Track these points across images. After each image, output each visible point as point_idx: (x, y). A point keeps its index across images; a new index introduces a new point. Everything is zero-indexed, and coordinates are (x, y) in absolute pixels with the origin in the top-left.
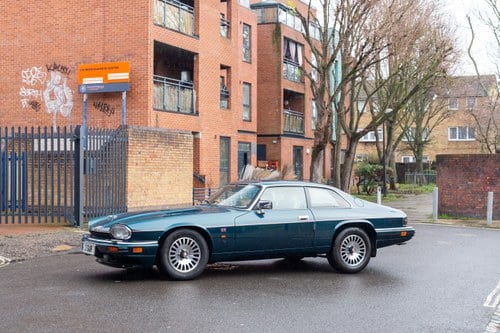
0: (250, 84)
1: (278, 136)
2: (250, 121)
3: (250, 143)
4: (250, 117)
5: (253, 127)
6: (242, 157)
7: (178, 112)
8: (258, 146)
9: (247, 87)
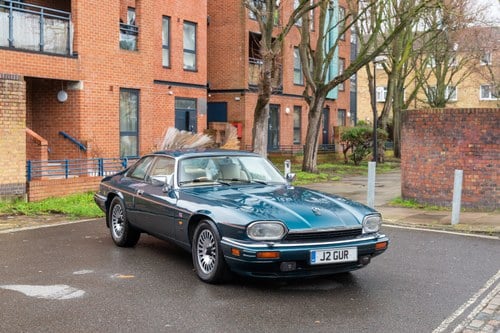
0: (195, 24)
1: (242, 91)
2: (196, 71)
3: (196, 100)
4: (196, 65)
5: (202, 78)
6: (183, 117)
7: (41, 51)
8: (208, 103)
9: (193, 27)
